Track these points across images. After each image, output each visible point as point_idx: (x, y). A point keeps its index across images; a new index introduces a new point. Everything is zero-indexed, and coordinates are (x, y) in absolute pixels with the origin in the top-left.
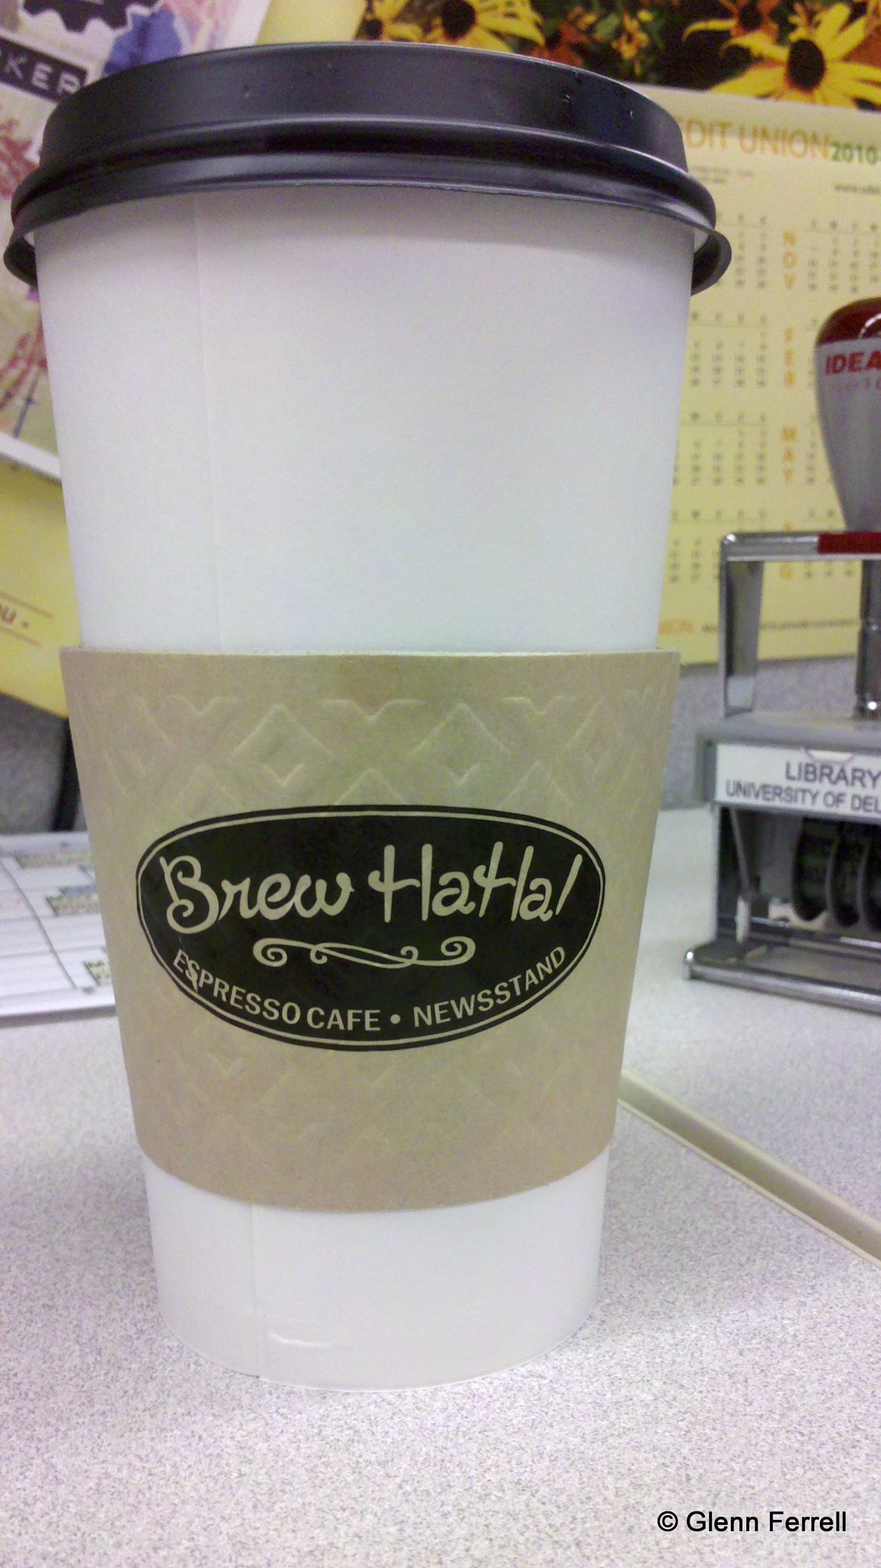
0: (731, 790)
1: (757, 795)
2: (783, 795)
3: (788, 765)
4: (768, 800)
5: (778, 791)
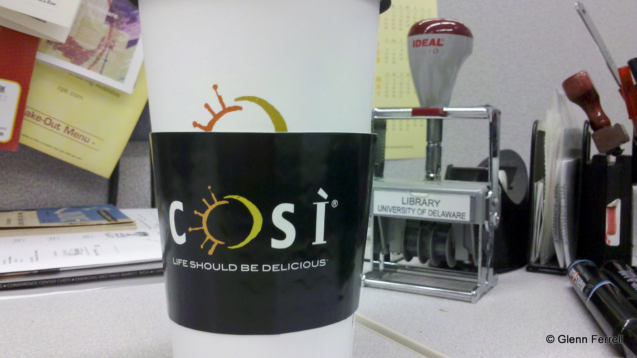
0: (380, 209)
1: (390, 211)
2: (401, 211)
3: (403, 198)
4: (395, 212)
5: (399, 209)
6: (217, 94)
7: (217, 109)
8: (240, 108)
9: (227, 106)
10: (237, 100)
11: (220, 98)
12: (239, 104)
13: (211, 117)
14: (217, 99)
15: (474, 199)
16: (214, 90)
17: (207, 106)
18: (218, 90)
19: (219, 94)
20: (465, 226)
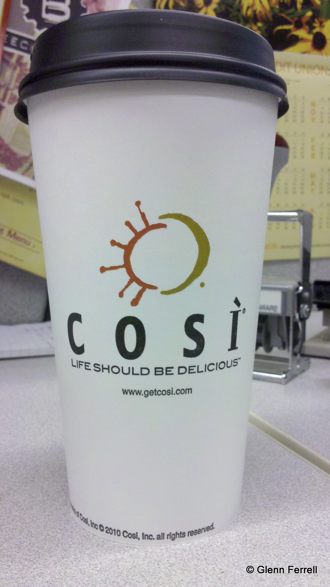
6: (140, 210)
7: (140, 226)
8: (164, 226)
9: (150, 224)
10: (161, 217)
11: (143, 215)
12: (163, 221)
13: (132, 235)
14: (139, 216)
15: (285, 294)
16: (136, 207)
17: (128, 224)
18: (140, 206)
19: (142, 211)
20: (279, 318)
